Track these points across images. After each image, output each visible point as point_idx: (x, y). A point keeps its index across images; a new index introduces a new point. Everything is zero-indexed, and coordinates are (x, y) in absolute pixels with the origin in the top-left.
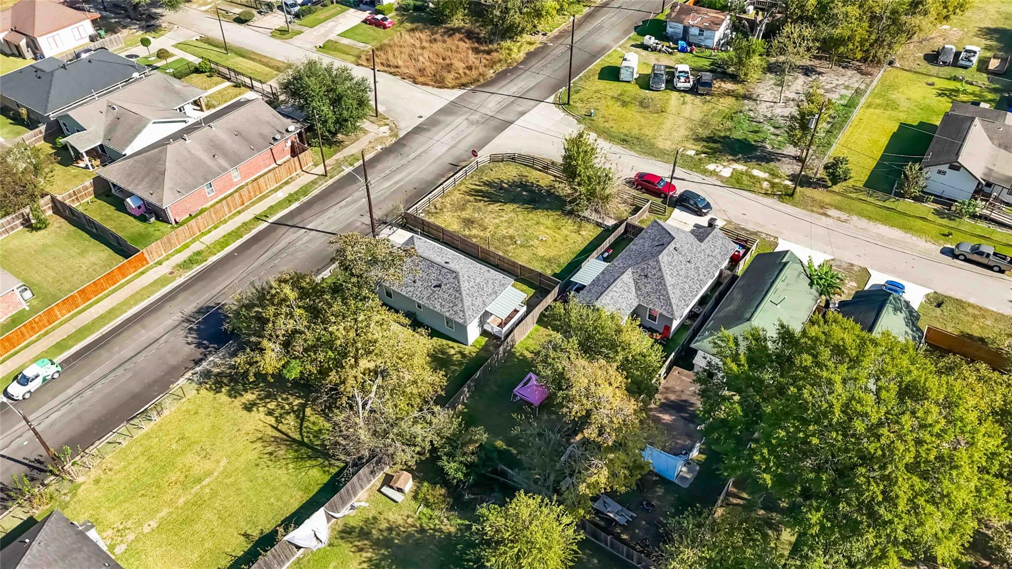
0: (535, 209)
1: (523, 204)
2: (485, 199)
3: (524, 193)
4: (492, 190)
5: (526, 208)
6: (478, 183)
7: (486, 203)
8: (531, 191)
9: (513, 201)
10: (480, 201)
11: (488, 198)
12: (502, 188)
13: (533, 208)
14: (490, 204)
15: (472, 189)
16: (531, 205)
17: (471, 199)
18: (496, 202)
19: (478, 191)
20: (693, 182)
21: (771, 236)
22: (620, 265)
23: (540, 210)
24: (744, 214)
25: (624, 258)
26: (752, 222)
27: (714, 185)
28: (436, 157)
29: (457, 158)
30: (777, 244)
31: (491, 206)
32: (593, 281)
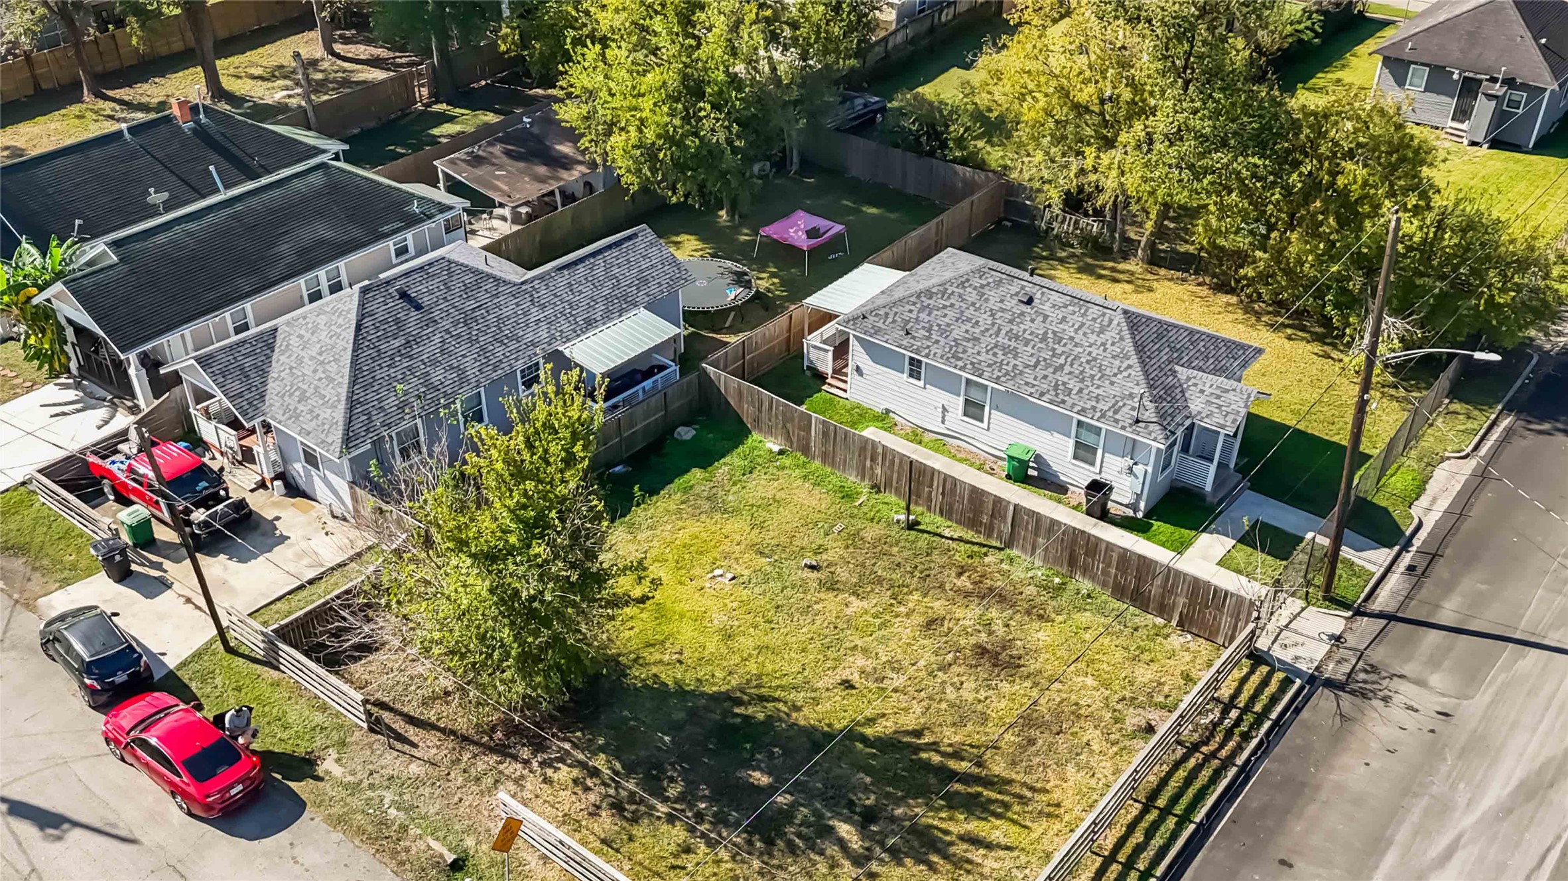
0: (730, 699)
1: (774, 722)
2: (936, 759)
3: (761, 779)
5: (762, 699)
6: (977, 855)
7: (927, 739)
8: (733, 792)
10: (957, 755)
11: (927, 766)
12: (866, 819)
13: (739, 702)
14: (918, 733)
15: (999, 816)
16: (747, 718)
17: (998, 767)
18: (889, 745)
19: (975, 806)
22: (536, 314)
23: (710, 691)
25: (517, 339)
31: (909, 725)
32: (622, 311)
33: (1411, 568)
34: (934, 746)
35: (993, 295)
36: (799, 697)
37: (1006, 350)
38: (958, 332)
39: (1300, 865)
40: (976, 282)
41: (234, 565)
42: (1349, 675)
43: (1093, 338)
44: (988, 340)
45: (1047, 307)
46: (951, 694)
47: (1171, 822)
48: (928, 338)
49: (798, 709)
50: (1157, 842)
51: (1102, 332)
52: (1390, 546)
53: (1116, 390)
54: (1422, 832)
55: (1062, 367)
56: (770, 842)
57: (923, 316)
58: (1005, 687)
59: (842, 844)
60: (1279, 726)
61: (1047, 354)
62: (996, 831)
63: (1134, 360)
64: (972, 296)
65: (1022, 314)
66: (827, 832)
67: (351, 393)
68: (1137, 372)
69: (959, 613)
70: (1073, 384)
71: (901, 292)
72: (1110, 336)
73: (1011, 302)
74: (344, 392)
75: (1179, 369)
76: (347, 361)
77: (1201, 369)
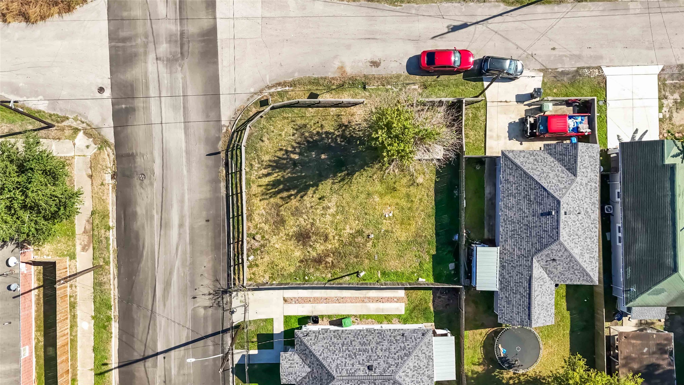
0: (351, 174)
1: (335, 175)
2: (293, 192)
4: (287, 174)
5: (343, 180)
6: (266, 172)
7: (298, 197)
8: (326, 149)
9: (321, 177)
10: (289, 197)
11: (294, 189)
12: (295, 163)
13: (348, 174)
14: (302, 197)
15: (267, 185)
16: (342, 171)
17: (277, 200)
18: (306, 188)
19: (275, 184)
20: (477, 23)
21: (593, 68)
22: (517, 252)
23: (357, 173)
24: (554, 49)
25: (512, 237)
26: (566, 56)
27: (501, 15)
28: (184, 154)
29: (207, 141)
30: (605, 78)
31: (305, 198)
32: (501, 283)
34: (296, 195)
35: (383, 365)
36: (336, 187)
37: (364, 344)
38: (386, 343)
39: (204, 223)
40: (393, 368)
42: (223, 299)
43: (339, 362)
44: (373, 345)
45: (362, 368)
46: (305, 216)
47: (235, 214)
48: (394, 337)
49: (333, 183)
50: (235, 207)
51: (337, 365)
53: (320, 344)
54: (184, 253)
55: (343, 346)
56: (308, 142)
57: (402, 345)
58: (295, 229)
59: (293, 152)
60: (229, 266)
61: (350, 348)
62: (266, 180)
63: (320, 358)
64: (390, 361)
65: (368, 361)
66: (300, 154)
68: (317, 354)
69: (322, 247)
70: (335, 340)
71: (420, 355)
72: (334, 366)
73: (375, 364)
74: (524, 168)
75: (309, 370)
76: (536, 178)
77: (305, 378)
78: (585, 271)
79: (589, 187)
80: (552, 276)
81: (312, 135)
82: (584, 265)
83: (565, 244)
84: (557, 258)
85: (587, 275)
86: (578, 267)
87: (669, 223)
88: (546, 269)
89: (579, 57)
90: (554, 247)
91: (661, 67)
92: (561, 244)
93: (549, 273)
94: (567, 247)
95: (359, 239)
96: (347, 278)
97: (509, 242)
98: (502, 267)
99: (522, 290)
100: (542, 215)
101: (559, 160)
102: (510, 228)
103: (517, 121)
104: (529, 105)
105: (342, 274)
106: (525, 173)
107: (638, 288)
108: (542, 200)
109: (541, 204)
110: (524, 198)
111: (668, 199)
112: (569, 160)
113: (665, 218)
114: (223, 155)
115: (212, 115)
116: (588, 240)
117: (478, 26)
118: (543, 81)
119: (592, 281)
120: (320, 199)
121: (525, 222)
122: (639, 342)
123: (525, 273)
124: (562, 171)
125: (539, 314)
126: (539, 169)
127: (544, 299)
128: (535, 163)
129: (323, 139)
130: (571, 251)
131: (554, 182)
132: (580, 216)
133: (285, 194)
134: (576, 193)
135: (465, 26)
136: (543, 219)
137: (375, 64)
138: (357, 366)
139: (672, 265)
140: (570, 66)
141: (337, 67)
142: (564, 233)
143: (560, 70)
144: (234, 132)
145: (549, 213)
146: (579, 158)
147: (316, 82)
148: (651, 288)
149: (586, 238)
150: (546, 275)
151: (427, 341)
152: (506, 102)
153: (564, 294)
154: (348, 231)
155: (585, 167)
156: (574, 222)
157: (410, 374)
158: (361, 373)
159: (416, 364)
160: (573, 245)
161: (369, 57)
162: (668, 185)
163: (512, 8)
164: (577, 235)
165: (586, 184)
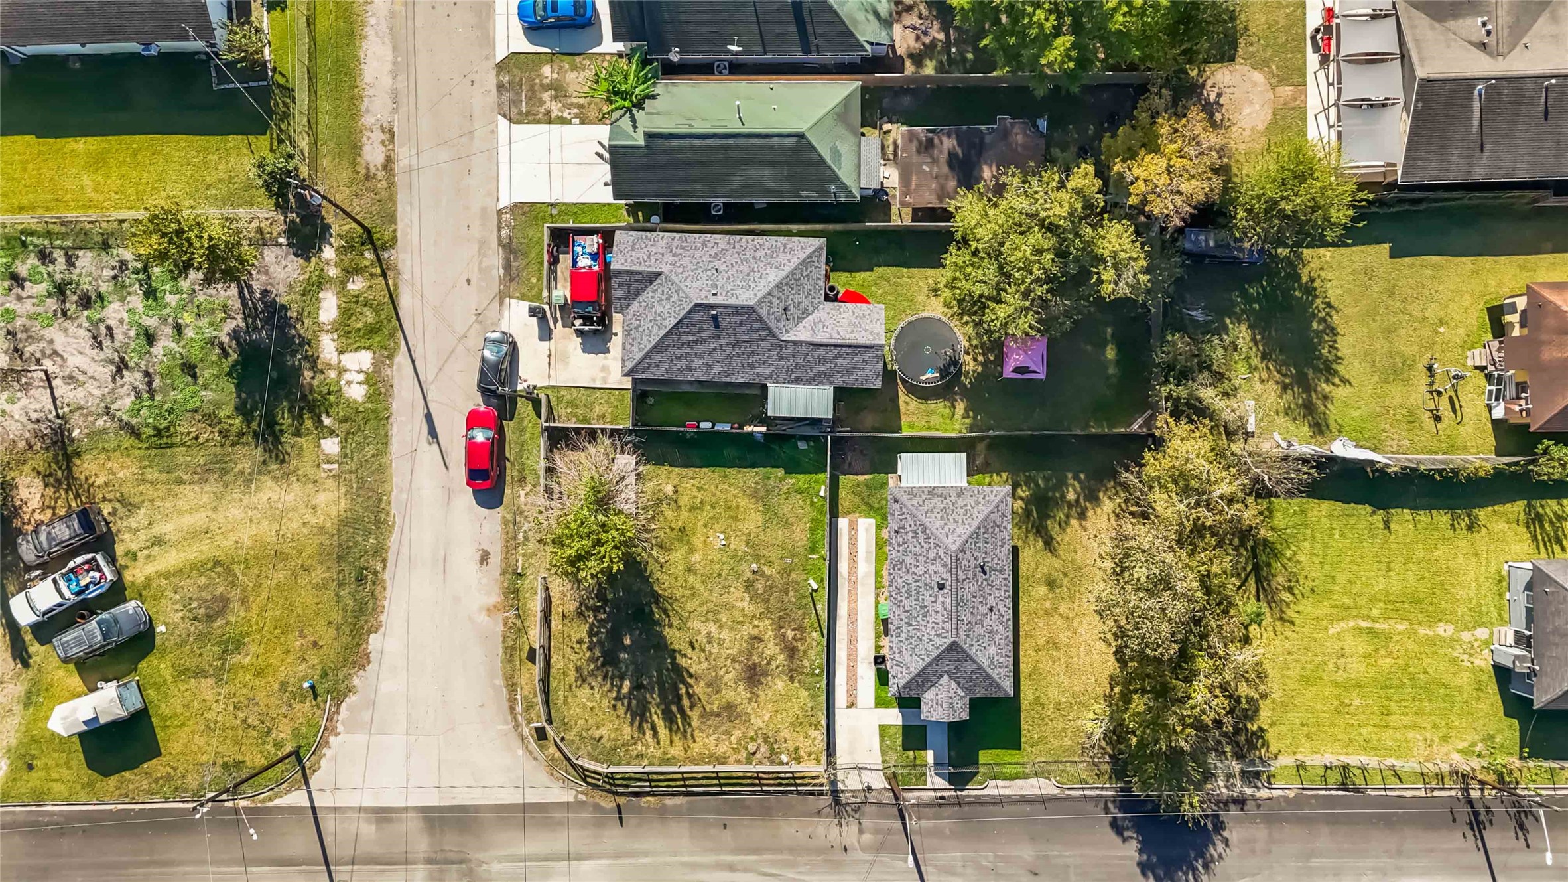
0: (656, 597)
1: (658, 623)
2: (683, 690)
3: (627, 641)
4: (654, 698)
5: (665, 611)
6: (649, 733)
7: (691, 682)
8: (615, 636)
9: (662, 647)
10: (690, 696)
11: (677, 689)
12: (637, 686)
13: (657, 602)
14: (691, 676)
15: (670, 730)
16: (652, 611)
17: (694, 715)
18: (677, 669)
19: (669, 718)
20: (425, 398)
21: (499, 222)
22: (774, 360)
23: (656, 588)
24: (468, 281)
25: (752, 367)
26: (481, 263)
27: (413, 361)
28: (620, 861)
29: (599, 824)
30: (516, 205)
31: (692, 671)
32: (821, 383)
33: (942, 798)
34: (688, 686)
35: (937, 567)
36: (676, 621)
38: (908, 559)
39: (728, 832)
40: (941, 552)
41: (579, 348)
42: (847, 804)
43: (933, 633)
44: (910, 578)
45: (941, 599)
46: (721, 673)
47: (716, 782)
48: (899, 545)
49: (670, 626)
50: (704, 782)
51: (938, 635)
52: (951, 784)
53: (908, 659)
55: (911, 625)
56: (603, 665)
57: (911, 534)
58: (741, 688)
59: (620, 687)
60: (797, 793)
61: (914, 613)
62: (663, 732)
63: (927, 660)
64: (932, 555)
65: (932, 588)
66: (622, 679)
67: (650, 351)
68: (922, 664)
69: (771, 645)
71: (926, 508)
72: (937, 641)
73: (936, 578)
74: (649, 347)
75: (946, 677)
76: (663, 332)
77: (959, 683)
78: (804, 261)
79: (679, 251)
80: (811, 309)
81: (593, 659)
82: (795, 262)
83: (760, 295)
84: (782, 305)
85: (810, 256)
86: (797, 272)
87: (731, 141)
88: (800, 319)
89: (482, 243)
90: (764, 312)
91: (500, 117)
92: (760, 302)
93: (806, 313)
94: (765, 291)
95: (759, 586)
96: (819, 607)
97: (759, 370)
98: (797, 380)
99: (830, 356)
100: (717, 326)
101: (638, 294)
102: (738, 368)
103: (579, 340)
104: (555, 321)
105: (813, 615)
106: (655, 347)
107: (831, 182)
108: (695, 325)
109: (701, 328)
110: (692, 349)
111: (697, 142)
112: (637, 281)
113: (726, 147)
114: (622, 801)
115: (558, 815)
116: (758, 254)
117: (429, 398)
118: (518, 298)
119: (821, 248)
120: (694, 648)
121: (730, 348)
122: (914, 178)
123: (805, 351)
124: (655, 291)
125: (866, 330)
126: (650, 325)
127: (844, 322)
128: (641, 329)
129: (600, 642)
130: (772, 285)
131: (668, 306)
132: (722, 268)
133: (686, 703)
134: (686, 274)
135: (429, 417)
136: (723, 325)
137: (484, 558)
138: (939, 607)
139: (795, 139)
140: (496, 259)
141: (487, 618)
142: (744, 297)
143: (502, 272)
144: (584, 781)
145: (715, 318)
146: (635, 268)
147: (510, 652)
148: (830, 167)
149: (754, 258)
150: (810, 317)
151: (906, 496)
152: (549, 356)
153: (848, 274)
154: (745, 604)
155: (649, 257)
156: (728, 278)
157: (951, 525)
158: (948, 600)
159: (939, 516)
160: (763, 282)
161: (474, 566)
162: (675, 142)
163: (403, 343)
164: (748, 275)
165: (674, 255)
